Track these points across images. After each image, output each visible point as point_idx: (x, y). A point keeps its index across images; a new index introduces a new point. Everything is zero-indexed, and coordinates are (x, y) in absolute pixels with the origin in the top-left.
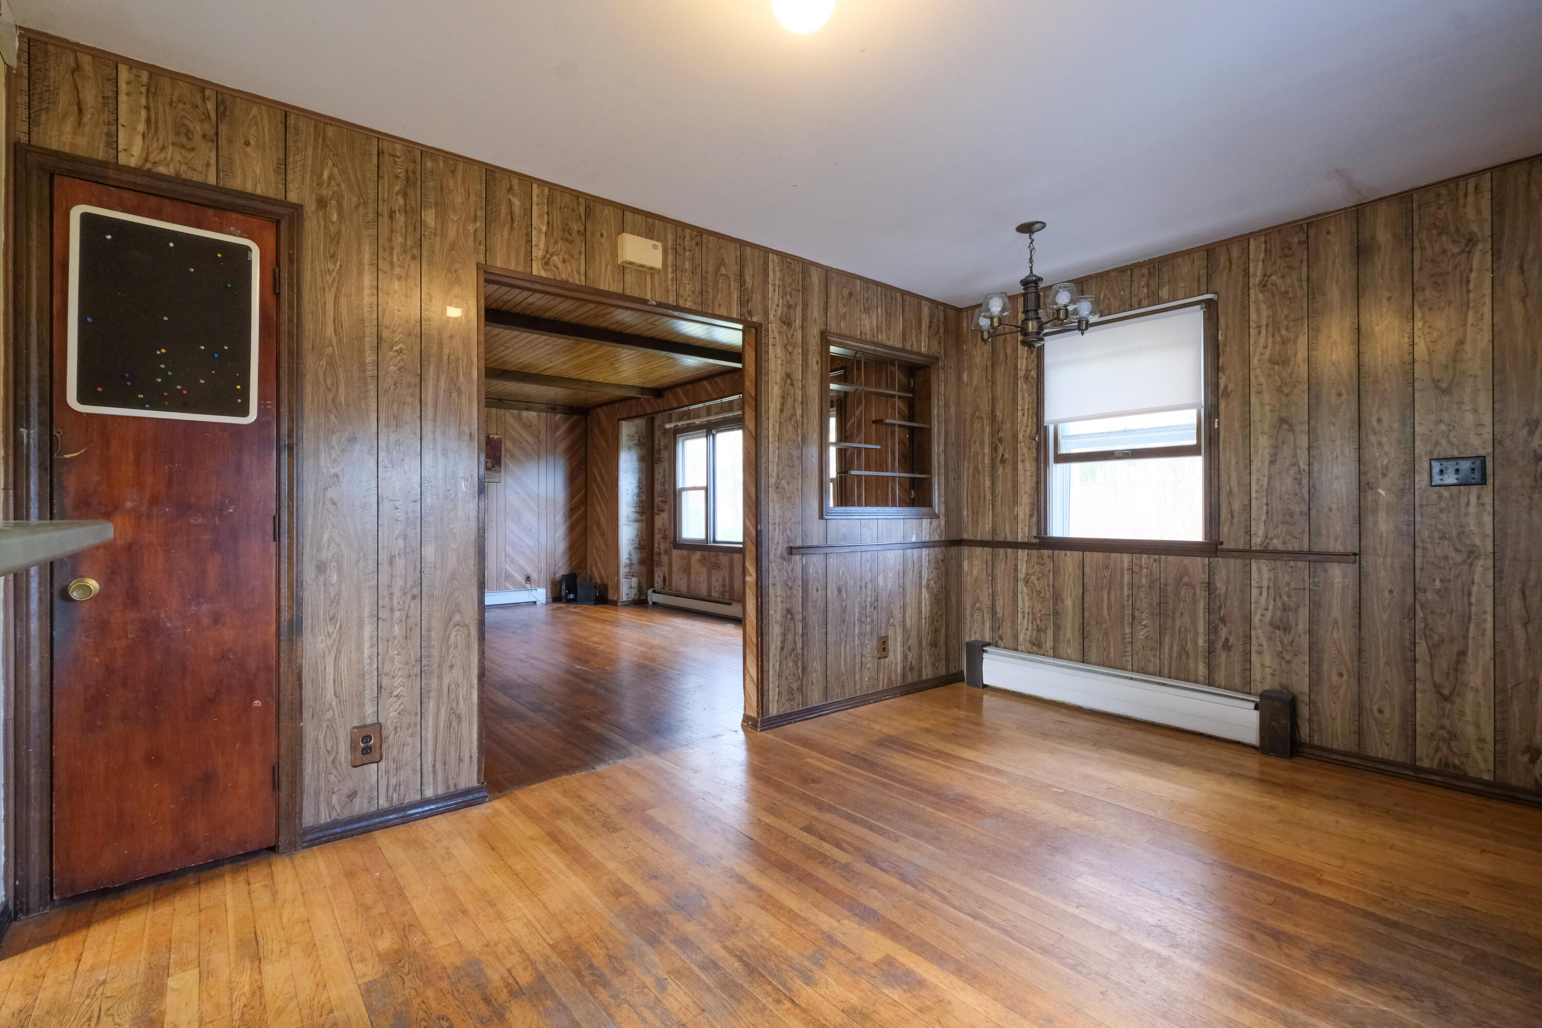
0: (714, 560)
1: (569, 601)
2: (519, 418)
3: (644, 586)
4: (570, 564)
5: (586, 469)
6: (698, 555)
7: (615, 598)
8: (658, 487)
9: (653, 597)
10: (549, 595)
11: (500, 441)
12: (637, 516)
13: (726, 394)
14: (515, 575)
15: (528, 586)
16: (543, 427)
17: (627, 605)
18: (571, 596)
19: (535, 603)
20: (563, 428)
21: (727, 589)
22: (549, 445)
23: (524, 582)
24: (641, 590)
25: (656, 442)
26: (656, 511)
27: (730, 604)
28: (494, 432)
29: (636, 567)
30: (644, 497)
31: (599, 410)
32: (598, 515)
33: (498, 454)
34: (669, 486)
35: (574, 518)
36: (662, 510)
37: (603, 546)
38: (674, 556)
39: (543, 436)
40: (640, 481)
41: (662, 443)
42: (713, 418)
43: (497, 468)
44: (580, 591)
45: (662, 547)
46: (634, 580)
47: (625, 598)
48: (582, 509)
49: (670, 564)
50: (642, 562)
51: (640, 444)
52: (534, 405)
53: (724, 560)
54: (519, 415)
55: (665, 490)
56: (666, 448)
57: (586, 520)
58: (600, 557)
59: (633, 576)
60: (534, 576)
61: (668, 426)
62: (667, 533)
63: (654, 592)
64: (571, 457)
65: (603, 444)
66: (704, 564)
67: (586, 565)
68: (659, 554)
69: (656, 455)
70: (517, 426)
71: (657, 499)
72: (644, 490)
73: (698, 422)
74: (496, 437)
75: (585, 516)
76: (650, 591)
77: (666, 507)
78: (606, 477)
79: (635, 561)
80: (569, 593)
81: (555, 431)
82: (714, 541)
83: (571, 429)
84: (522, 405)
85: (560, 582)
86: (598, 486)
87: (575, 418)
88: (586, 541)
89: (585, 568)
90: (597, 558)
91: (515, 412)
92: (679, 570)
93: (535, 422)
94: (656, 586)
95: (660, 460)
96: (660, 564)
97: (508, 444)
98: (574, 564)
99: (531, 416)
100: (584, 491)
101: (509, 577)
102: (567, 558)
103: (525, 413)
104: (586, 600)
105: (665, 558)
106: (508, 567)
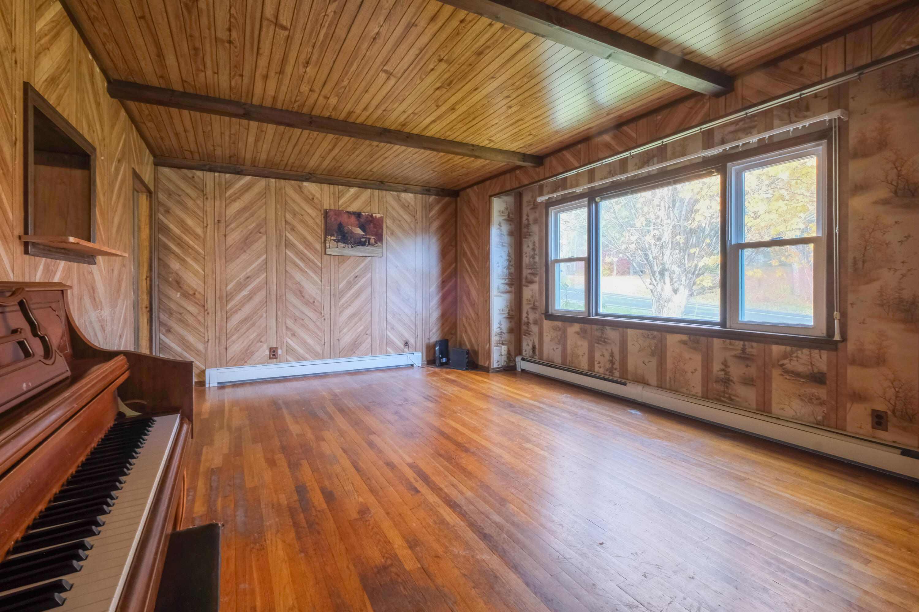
0: (598, 334)
1: (442, 365)
2: (398, 199)
3: (513, 353)
4: (443, 330)
5: (456, 245)
6: (576, 327)
7: (487, 365)
8: (526, 260)
9: (521, 365)
10: (425, 359)
11: (381, 219)
12: (507, 288)
13: (639, 142)
14: (395, 340)
15: (406, 350)
16: (419, 209)
17: (498, 372)
18: (444, 360)
19: (412, 365)
20: (436, 209)
21: (617, 365)
22: (424, 224)
23: (402, 346)
24: (510, 357)
25: (524, 217)
26: (524, 282)
27: (625, 384)
28: (377, 211)
29: (506, 336)
30: (513, 270)
31: (469, 191)
32: (468, 287)
33: (380, 231)
34: (540, 257)
35: (446, 289)
36: (532, 282)
37: (473, 315)
38: (545, 327)
39: (419, 215)
40: (509, 255)
41: (531, 218)
42: (597, 184)
43: (379, 244)
44: (452, 356)
45: (532, 317)
46: (504, 348)
47: (495, 365)
48: (453, 281)
49: (541, 334)
50: (511, 331)
51: (509, 220)
52: (412, 187)
53: (612, 334)
54: (398, 196)
55: (535, 262)
56: (536, 221)
57: (456, 292)
58: (470, 325)
59: (503, 344)
60: (412, 341)
61: (540, 199)
62: (537, 304)
63: (523, 359)
64: (443, 235)
65: (474, 222)
66: (584, 338)
67: (456, 331)
68: (528, 324)
69: (524, 230)
70: (395, 205)
71: (526, 272)
72: (513, 263)
73: (578, 190)
74: (378, 216)
75: (455, 287)
76: (518, 359)
77: (537, 279)
78: (476, 251)
79: (505, 331)
80: (442, 358)
81: (430, 211)
82: (597, 314)
83: (443, 210)
84: (401, 187)
85: (434, 346)
86: (469, 261)
87: (447, 199)
88: (456, 310)
89: (455, 334)
90: (467, 325)
91: (395, 193)
92: (552, 340)
93: (412, 203)
94: (524, 353)
95: (529, 235)
96: (528, 333)
97: (388, 222)
98: (446, 330)
99: (408, 197)
100: (453, 266)
101: (390, 343)
102: (440, 325)
103: (403, 195)
104: (458, 366)
105: (534, 329)
106: (389, 334)
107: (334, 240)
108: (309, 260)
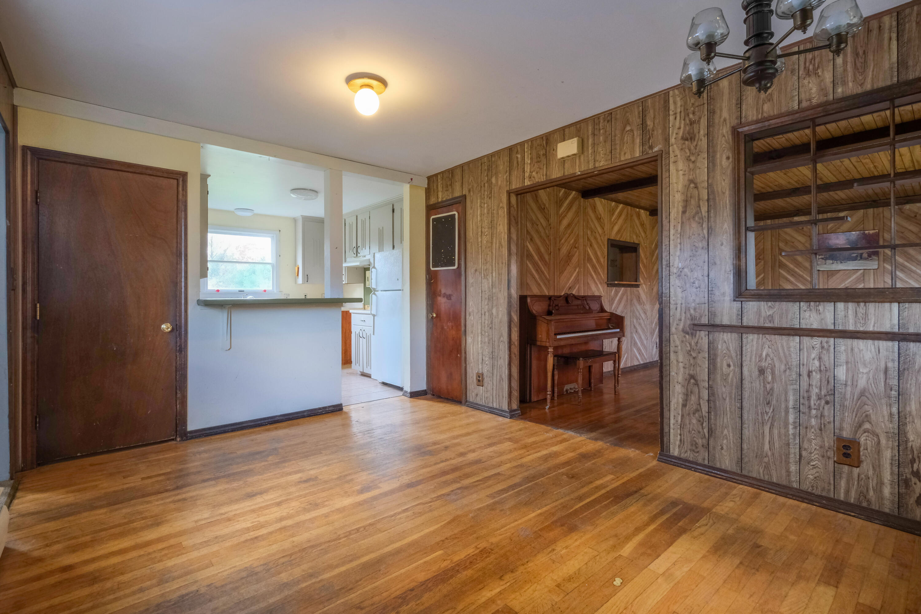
107: (822, 259)
108: (800, 275)
